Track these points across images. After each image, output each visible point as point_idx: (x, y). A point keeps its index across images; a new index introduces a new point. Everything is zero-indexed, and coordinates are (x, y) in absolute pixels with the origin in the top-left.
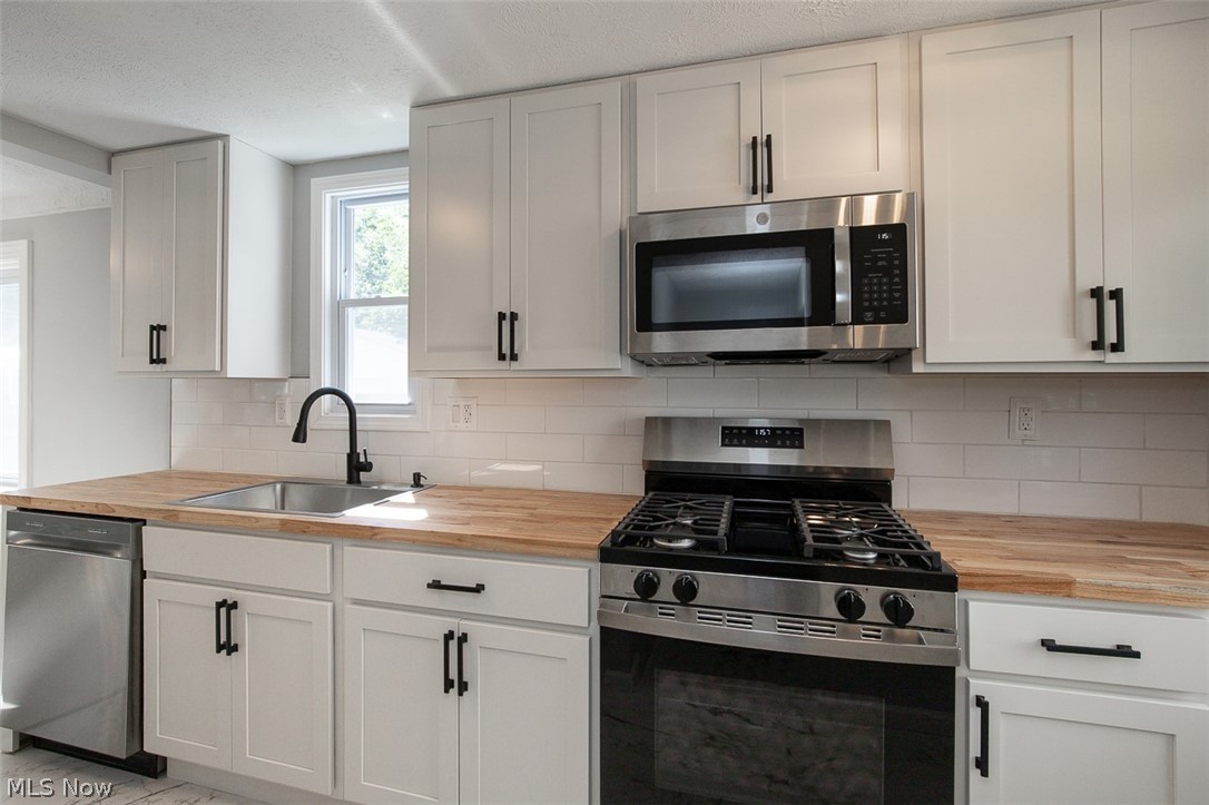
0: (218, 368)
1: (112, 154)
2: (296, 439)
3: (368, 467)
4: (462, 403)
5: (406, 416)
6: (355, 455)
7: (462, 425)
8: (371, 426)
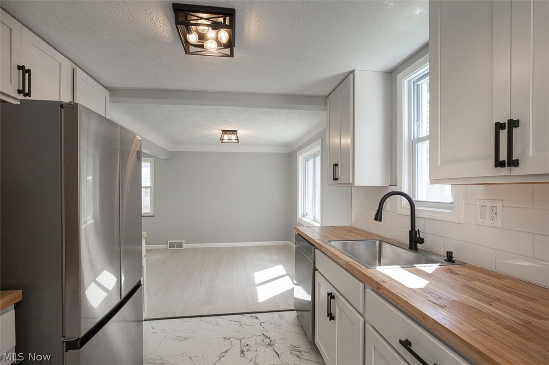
0: (351, 182)
1: (327, 97)
2: (376, 219)
3: (422, 241)
4: (488, 204)
5: (448, 211)
6: (414, 232)
7: (488, 222)
8: (425, 215)
